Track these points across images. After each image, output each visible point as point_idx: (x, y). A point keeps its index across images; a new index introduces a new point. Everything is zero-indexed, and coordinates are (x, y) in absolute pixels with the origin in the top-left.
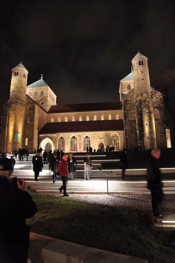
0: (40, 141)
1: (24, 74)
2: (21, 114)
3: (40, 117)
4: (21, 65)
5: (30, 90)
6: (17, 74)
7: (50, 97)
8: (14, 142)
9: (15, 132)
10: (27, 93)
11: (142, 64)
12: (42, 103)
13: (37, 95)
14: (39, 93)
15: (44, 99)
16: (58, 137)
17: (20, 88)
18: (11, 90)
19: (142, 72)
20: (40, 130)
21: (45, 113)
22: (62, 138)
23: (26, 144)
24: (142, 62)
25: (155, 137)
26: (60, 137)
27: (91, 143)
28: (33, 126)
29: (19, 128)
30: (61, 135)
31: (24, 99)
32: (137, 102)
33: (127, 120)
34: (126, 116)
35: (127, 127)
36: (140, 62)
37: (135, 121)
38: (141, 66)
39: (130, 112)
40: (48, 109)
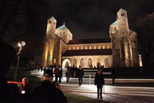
0: (62, 60)
1: (54, 22)
2: (52, 45)
3: (63, 47)
4: (53, 17)
5: (58, 31)
6: (50, 22)
7: (69, 35)
8: (48, 61)
9: (49, 55)
10: (56, 33)
11: (124, 15)
12: (64, 39)
13: (61, 34)
14: (63, 33)
15: (65, 36)
16: (73, 58)
17: (52, 31)
18: (47, 32)
19: (123, 20)
20: (63, 54)
21: (66, 44)
22: (75, 59)
23: (55, 62)
24: (123, 14)
25: (132, 59)
26: (74, 58)
27: (92, 62)
28: (59, 52)
29: (51, 53)
30: (75, 57)
31: (54, 36)
32: (120, 38)
33: (114, 49)
34: (113, 46)
35: (114, 53)
36: (122, 14)
37: (119, 49)
38: (123, 16)
39: (116, 44)
40: (67, 42)
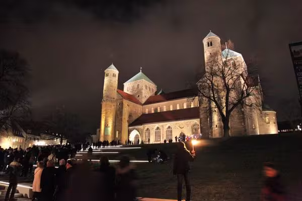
0: (129, 132)
1: (113, 74)
2: (110, 110)
4: (112, 66)
6: (107, 75)
8: (106, 135)
11: (211, 45)
12: (138, 96)
13: (134, 89)
14: (136, 86)
15: (139, 92)
16: (144, 128)
17: (110, 87)
19: (210, 54)
20: (131, 122)
22: (148, 129)
23: (117, 137)
24: (211, 42)
26: (146, 128)
27: (173, 133)
29: (109, 122)
33: (202, 107)
34: (200, 103)
35: (202, 116)
36: (208, 43)
38: (210, 47)
